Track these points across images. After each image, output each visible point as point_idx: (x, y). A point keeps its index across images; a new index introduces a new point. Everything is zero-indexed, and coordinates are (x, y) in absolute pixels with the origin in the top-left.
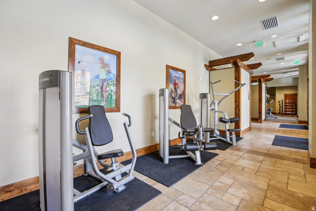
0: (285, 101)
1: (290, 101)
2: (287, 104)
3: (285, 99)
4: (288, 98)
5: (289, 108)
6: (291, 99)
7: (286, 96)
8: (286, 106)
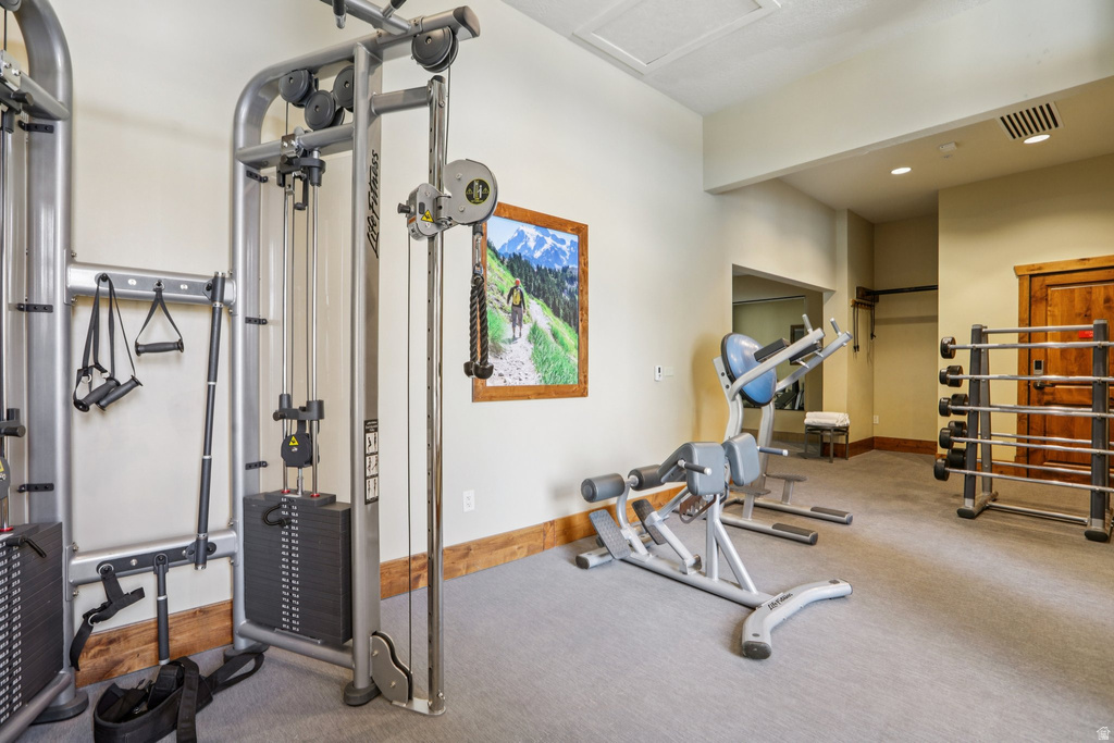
0: (1029, 337)
1: (1083, 336)
2: (1053, 377)
3: (1028, 317)
4: (1057, 310)
5: (1068, 427)
6: (1087, 318)
7: (1037, 287)
8: (1034, 392)
